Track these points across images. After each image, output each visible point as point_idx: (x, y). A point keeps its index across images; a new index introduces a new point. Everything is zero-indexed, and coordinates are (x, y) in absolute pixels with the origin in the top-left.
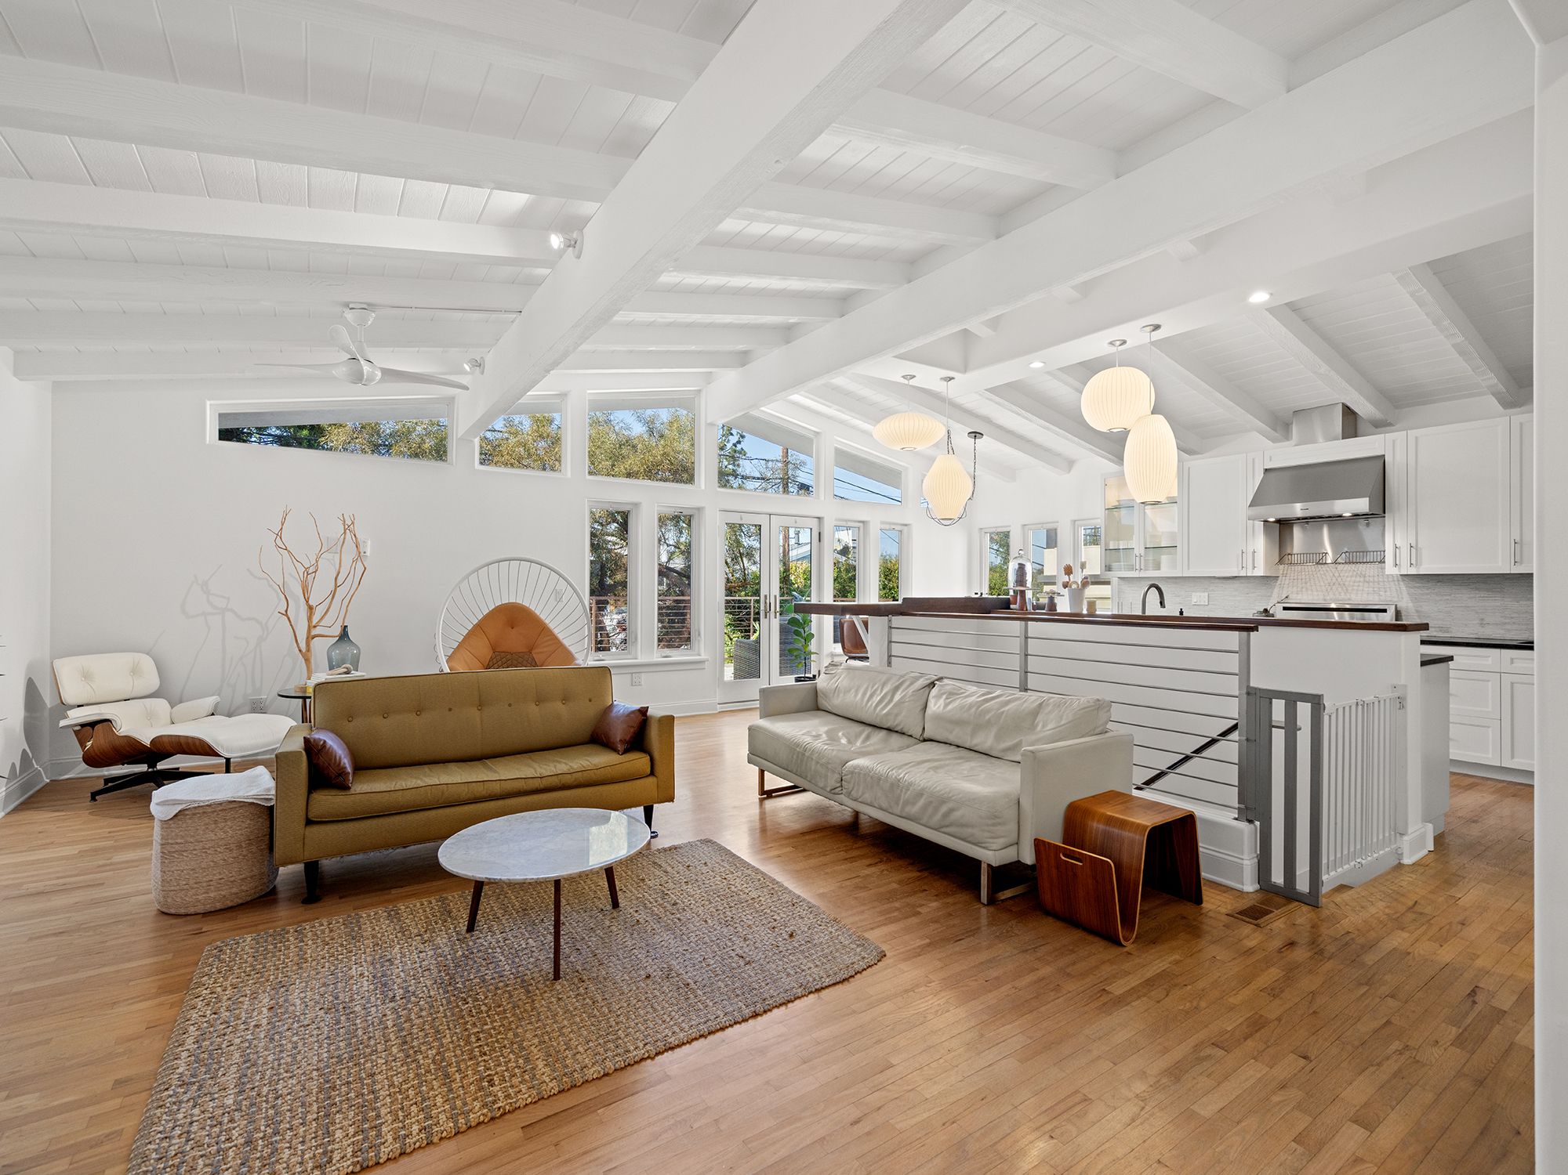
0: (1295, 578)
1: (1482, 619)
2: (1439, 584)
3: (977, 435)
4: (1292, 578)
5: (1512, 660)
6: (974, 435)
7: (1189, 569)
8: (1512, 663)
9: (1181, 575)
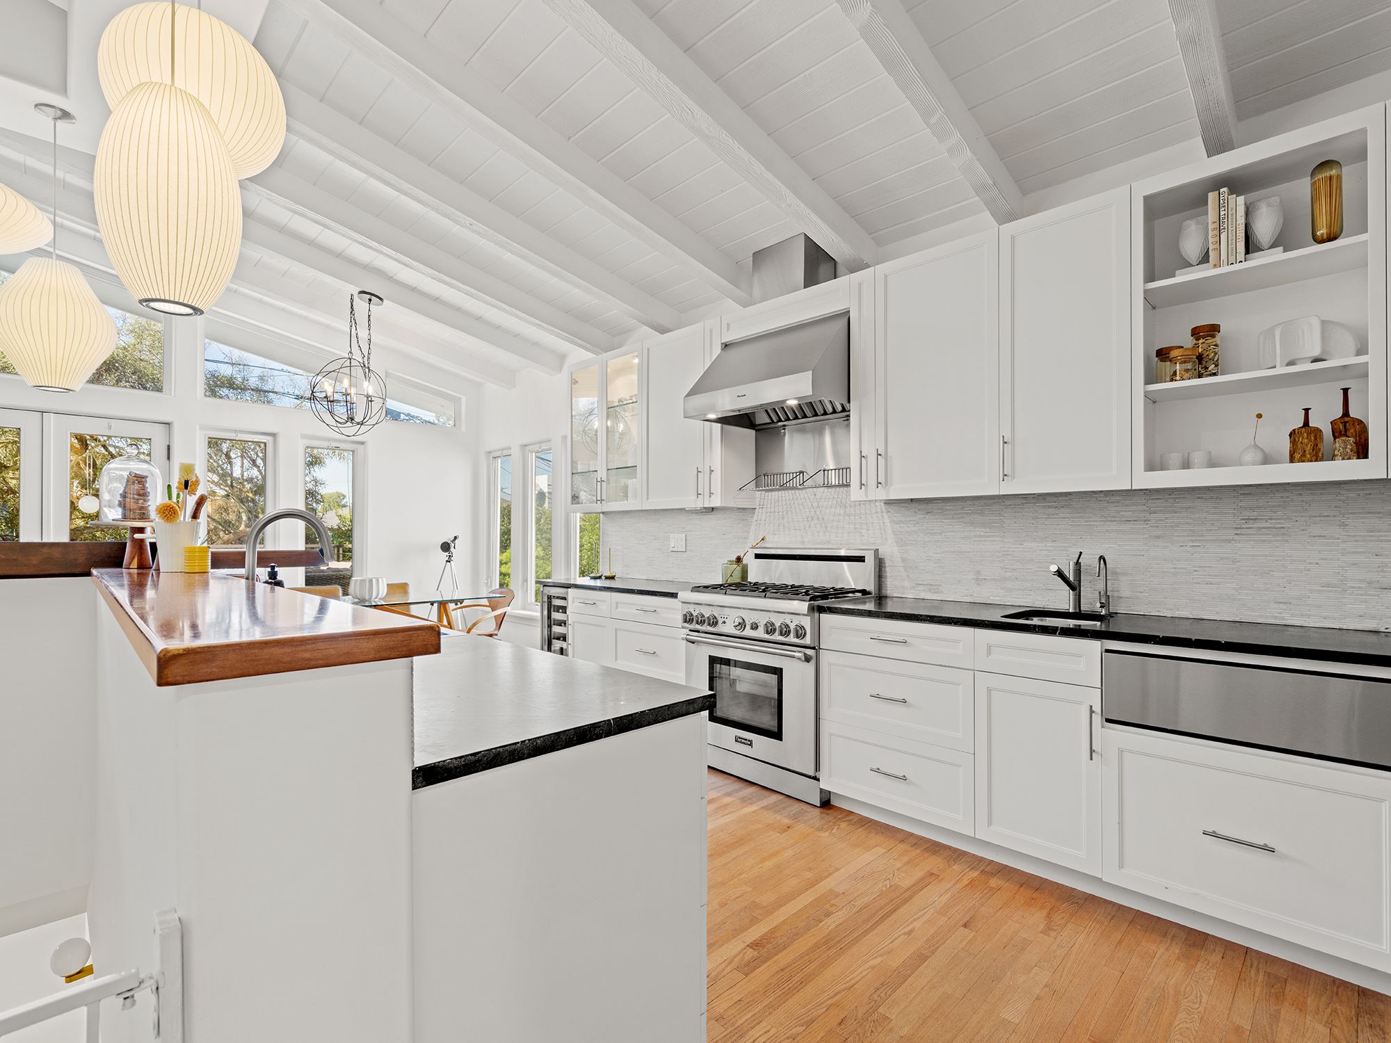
0: (772, 510)
1: (978, 572)
2: (927, 516)
3: (373, 298)
4: (769, 510)
5: (989, 647)
6: (369, 296)
7: (648, 499)
8: (989, 653)
9: (640, 509)
